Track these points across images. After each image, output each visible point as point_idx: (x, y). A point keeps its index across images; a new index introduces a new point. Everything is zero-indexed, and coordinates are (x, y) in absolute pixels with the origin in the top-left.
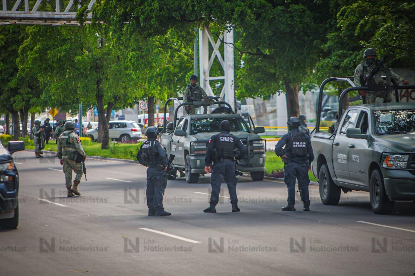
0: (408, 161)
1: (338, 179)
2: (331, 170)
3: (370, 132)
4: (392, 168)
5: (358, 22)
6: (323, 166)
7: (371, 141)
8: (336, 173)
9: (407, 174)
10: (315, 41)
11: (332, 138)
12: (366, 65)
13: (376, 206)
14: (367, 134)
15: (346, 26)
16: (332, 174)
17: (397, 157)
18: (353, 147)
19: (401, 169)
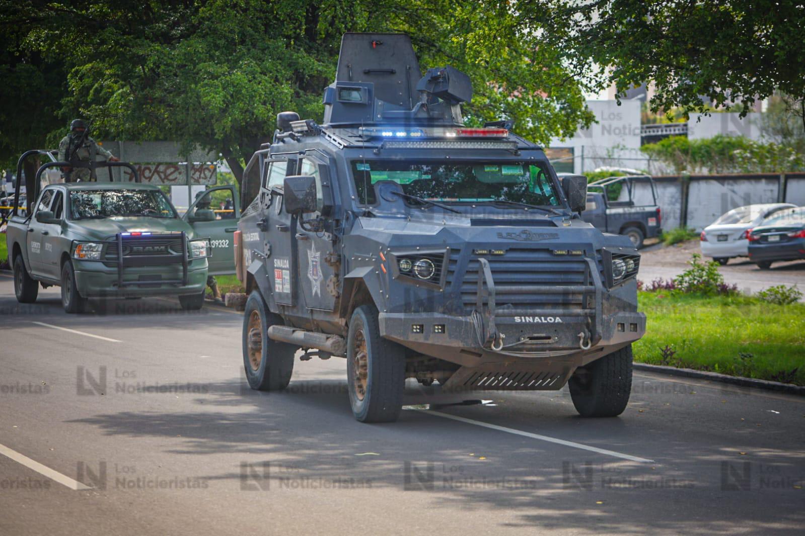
0: (102, 251)
1: (34, 272)
2: (25, 261)
3: (64, 216)
4: (84, 258)
5: (93, 86)
6: (18, 257)
7: (65, 227)
8: (31, 265)
9: (100, 266)
10: (46, 108)
11: (27, 223)
12: (73, 137)
13: (67, 304)
14: (61, 218)
15: (79, 90)
16: (27, 266)
17: (91, 247)
18: (46, 233)
19: (94, 260)
